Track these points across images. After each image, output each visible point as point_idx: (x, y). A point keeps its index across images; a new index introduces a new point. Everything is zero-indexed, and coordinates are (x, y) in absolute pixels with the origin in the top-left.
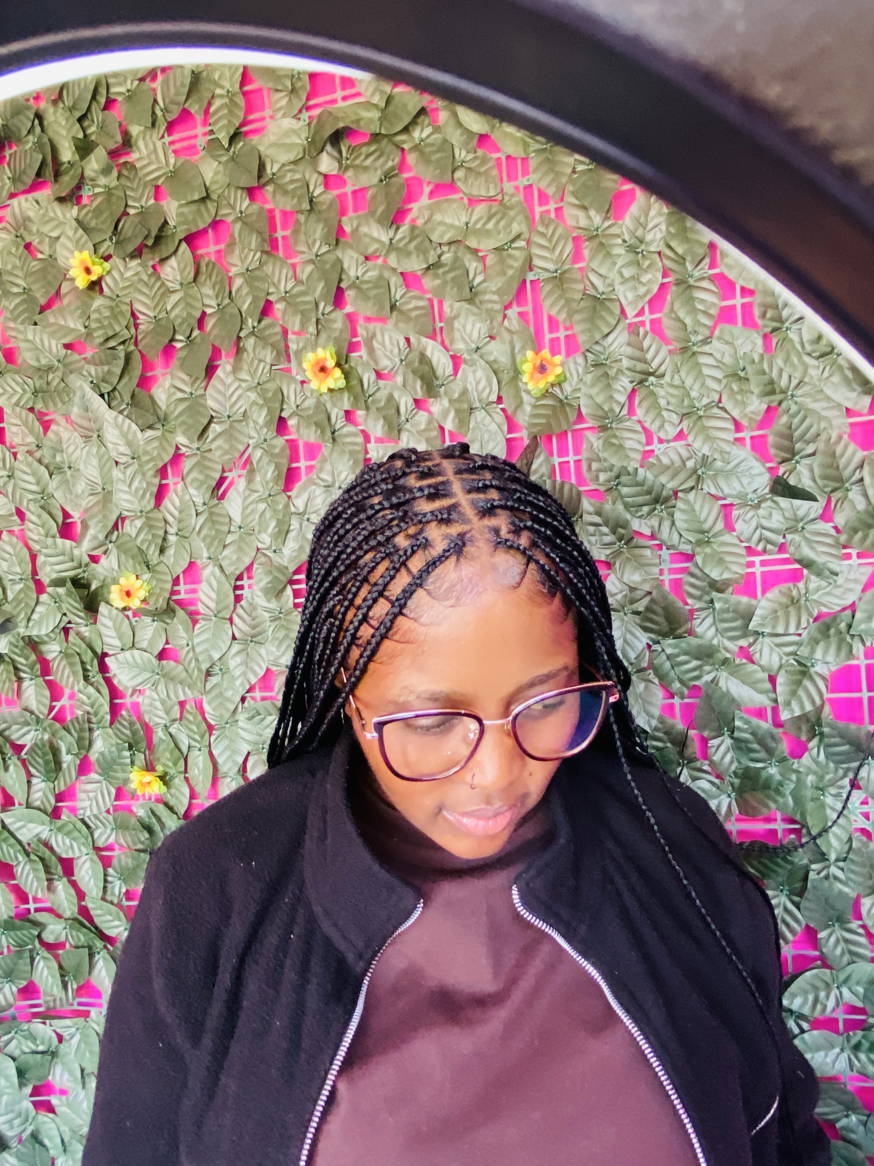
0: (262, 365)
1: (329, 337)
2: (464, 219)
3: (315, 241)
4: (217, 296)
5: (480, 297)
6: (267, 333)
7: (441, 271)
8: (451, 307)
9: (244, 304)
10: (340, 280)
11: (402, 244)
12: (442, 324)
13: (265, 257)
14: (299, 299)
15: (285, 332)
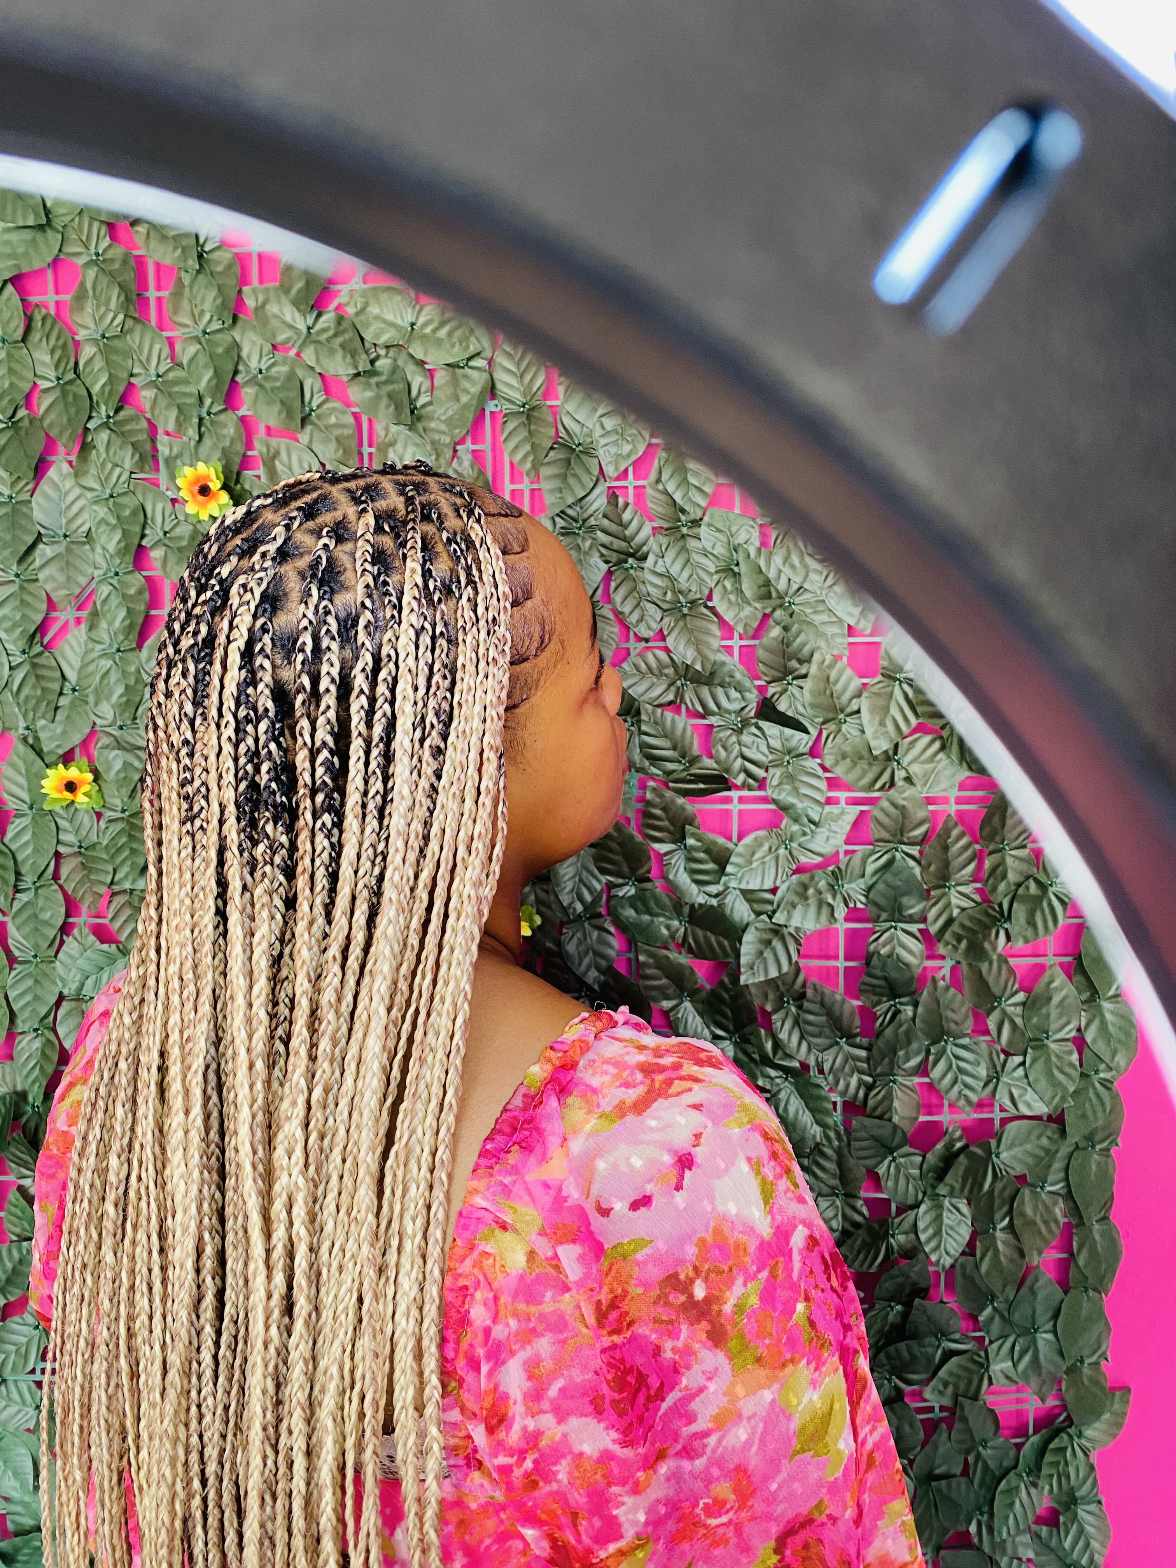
0: (118, 471)
1: (214, 447)
2: (410, 318)
3: (202, 312)
4: (57, 366)
5: (424, 423)
6: (128, 428)
7: (374, 380)
8: (387, 429)
9: (95, 382)
10: (236, 372)
11: (323, 337)
12: (372, 450)
13: (130, 323)
14: (176, 389)
15: (153, 429)
